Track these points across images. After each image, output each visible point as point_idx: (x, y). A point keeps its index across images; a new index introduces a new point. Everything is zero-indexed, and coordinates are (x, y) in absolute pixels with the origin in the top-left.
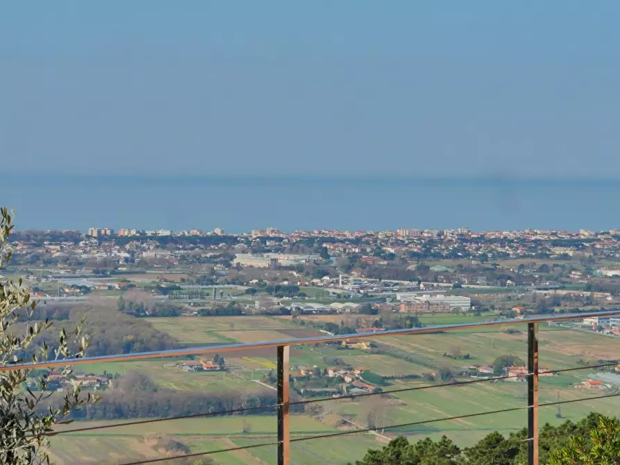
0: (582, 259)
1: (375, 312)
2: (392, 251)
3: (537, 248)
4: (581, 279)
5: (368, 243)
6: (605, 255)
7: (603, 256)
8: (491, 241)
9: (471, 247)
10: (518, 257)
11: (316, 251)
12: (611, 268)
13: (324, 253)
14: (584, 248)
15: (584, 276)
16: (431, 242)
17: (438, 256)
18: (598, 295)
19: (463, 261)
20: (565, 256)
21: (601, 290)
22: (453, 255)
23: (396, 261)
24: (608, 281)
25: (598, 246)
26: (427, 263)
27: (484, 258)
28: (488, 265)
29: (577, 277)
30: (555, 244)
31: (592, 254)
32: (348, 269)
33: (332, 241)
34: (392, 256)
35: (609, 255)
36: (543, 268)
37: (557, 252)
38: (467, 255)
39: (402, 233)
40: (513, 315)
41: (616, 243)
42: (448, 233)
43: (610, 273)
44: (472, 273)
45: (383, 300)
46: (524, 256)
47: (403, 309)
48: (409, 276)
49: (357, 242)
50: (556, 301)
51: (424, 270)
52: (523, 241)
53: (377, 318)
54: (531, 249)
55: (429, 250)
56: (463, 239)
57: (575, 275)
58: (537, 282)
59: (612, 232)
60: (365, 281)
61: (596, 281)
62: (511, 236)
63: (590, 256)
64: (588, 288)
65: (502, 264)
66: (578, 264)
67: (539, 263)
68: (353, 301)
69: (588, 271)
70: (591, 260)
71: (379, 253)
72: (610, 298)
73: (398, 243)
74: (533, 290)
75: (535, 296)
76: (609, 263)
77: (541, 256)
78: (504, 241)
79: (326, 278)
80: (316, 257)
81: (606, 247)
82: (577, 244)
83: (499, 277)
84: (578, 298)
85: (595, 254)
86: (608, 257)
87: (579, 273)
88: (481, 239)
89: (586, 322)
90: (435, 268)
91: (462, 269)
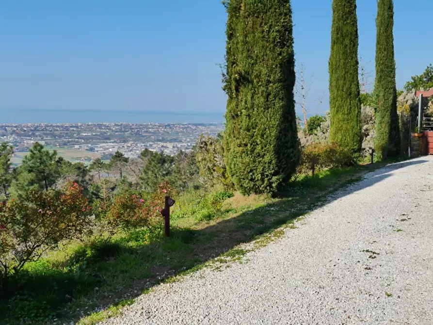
0: (77, 131)
1: (17, 146)
2: (26, 129)
3: (67, 128)
5: (19, 127)
7: (83, 130)
8: (54, 126)
9: (48, 128)
10: (61, 130)
11: (3, 129)
12: (85, 133)
13: (6, 130)
14: (79, 128)
15: (77, 135)
16: (37, 127)
17: (38, 130)
18: (80, 140)
19: (45, 132)
20: (73, 130)
21: (81, 139)
22: (43, 130)
23: (26, 132)
25: (82, 127)
26: (35, 132)
27: (51, 131)
30: (71, 127)
32: (12, 134)
33: (8, 126)
34: (25, 131)
36: (67, 134)
38: (46, 130)
39: (29, 124)
40: (56, 146)
42: (42, 124)
43: (84, 134)
44: (47, 135)
45: (20, 143)
47: (26, 145)
48: (29, 136)
49: (16, 127)
50: (69, 142)
51: (33, 134)
52: (62, 126)
53: (17, 147)
54: (64, 128)
55: (36, 129)
56: (46, 126)
57: (75, 135)
58: (64, 137)
60: (16, 137)
61: (81, 137)
62: (60, 125)
64: (78, 138)
65: (56, 132)
66: (77, 133)
67: (66, 132)
68: (12, 143)
69: (79, 134)
70: (80, 131)
71: (22, 130)
72: (83, 141)
73: (27, 127)
74: (63, 139)
75: (63, 141)
77: (67, 130)
78: (57, 126)
79: (5, 137)
80: (4, 131)
81: (84, 128)
82: (77, 127)
83: (54, 136)
84: (75, 141)
86: (85, 130)
88: (51, 126)
89: (75, 147)
90: (37, 134)
91: (44, 134)
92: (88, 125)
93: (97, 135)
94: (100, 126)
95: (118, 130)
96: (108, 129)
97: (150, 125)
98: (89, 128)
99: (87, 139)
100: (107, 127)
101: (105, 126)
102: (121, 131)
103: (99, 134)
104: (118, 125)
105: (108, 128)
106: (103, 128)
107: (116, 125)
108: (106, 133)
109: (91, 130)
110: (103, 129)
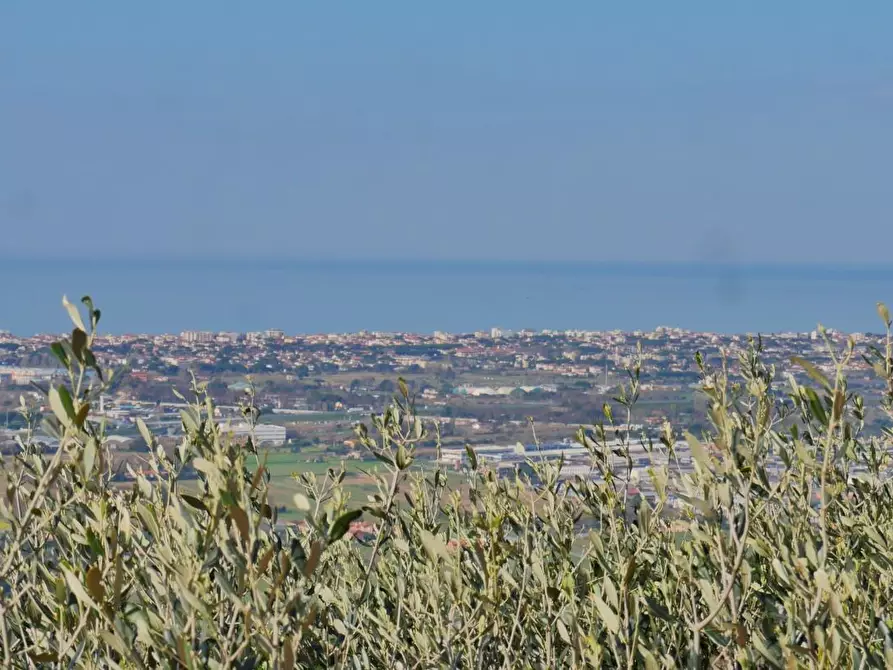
0: (439, 372)
2: (174, 362)
3: (376, 357)
4: (436, 400)
5: (139, 351)
6: (469, 366)
7: (466, 368)
8: (313, 348)
9: (285, 357)
10: (350, 370)
12: (477, 384)
14: (440, 357)
15: (441, 395)
16: (229, 349)
17: (238, 369)
18: (460, 422)
19: (275, 377)
20: (415, 369)
21: (465, 415)
22: (260, 368)
23: (180, 377)
24: (474, 402)
25: (459, 354)
26: (223, 379)
27: (303, 372)
28: (309, 381)
29: (431, 397)
31: (451, 366)
32: (114, 387)
34: (174, 370)
35: (474, 367)
36: (385, 386)
37: (404, 363)
38: (279, 367)
39: (188, 337)
40: (345, 450)
41: (483, 350)
42: (252, 337)
43: (477, 392)
44: (287, 392)
46: (359, 369)
49: (124, 349)
51: (220, 388)
52: (356, 348)
54: (368, 359)
55: (224, 363)
56: (274, 345)
57: (429, 394)
58: (377, 404)
59: (478, 335)
60: (137, 405)
61: (458, 402)
62: (340, 341)
63: (449, 368)
64: (447, 412)
65: (328, 380)
66: (432, 379)
67: (380, 378)
68: (121, 433)
69: (447, 389)
70: (450, 374)
71: (156, 365)
72: (477, 427)
73: (182, 351)
76: (475, 377)
77: (381, 369)
78: (329, 349)
81: (470, 356)
82: (431, 351)
83: (324, 398)
84: (434, 427)
85: (455, 365)
86: (473, 369)
87: (434, 392)
88: (299, 345)
89: (445, 459)
90: (235, 387)
91: (273, 387)
92: (489, 343)
93: (551, 395)
94: (550, 348)
95: (649, 369)
96: (596, 363)
97: (819, 340)
98: (495, 359)
99: (498, 419)
100: (592, 353)
101: (576, 345)
102: (665, 374)
103: (552, 388)
104: (646, 343)
105: (597, 357)
106: (570, 356)
107: (631, 340)
108: (587, 386)
109: (505, 369)
110: (567, 361)
